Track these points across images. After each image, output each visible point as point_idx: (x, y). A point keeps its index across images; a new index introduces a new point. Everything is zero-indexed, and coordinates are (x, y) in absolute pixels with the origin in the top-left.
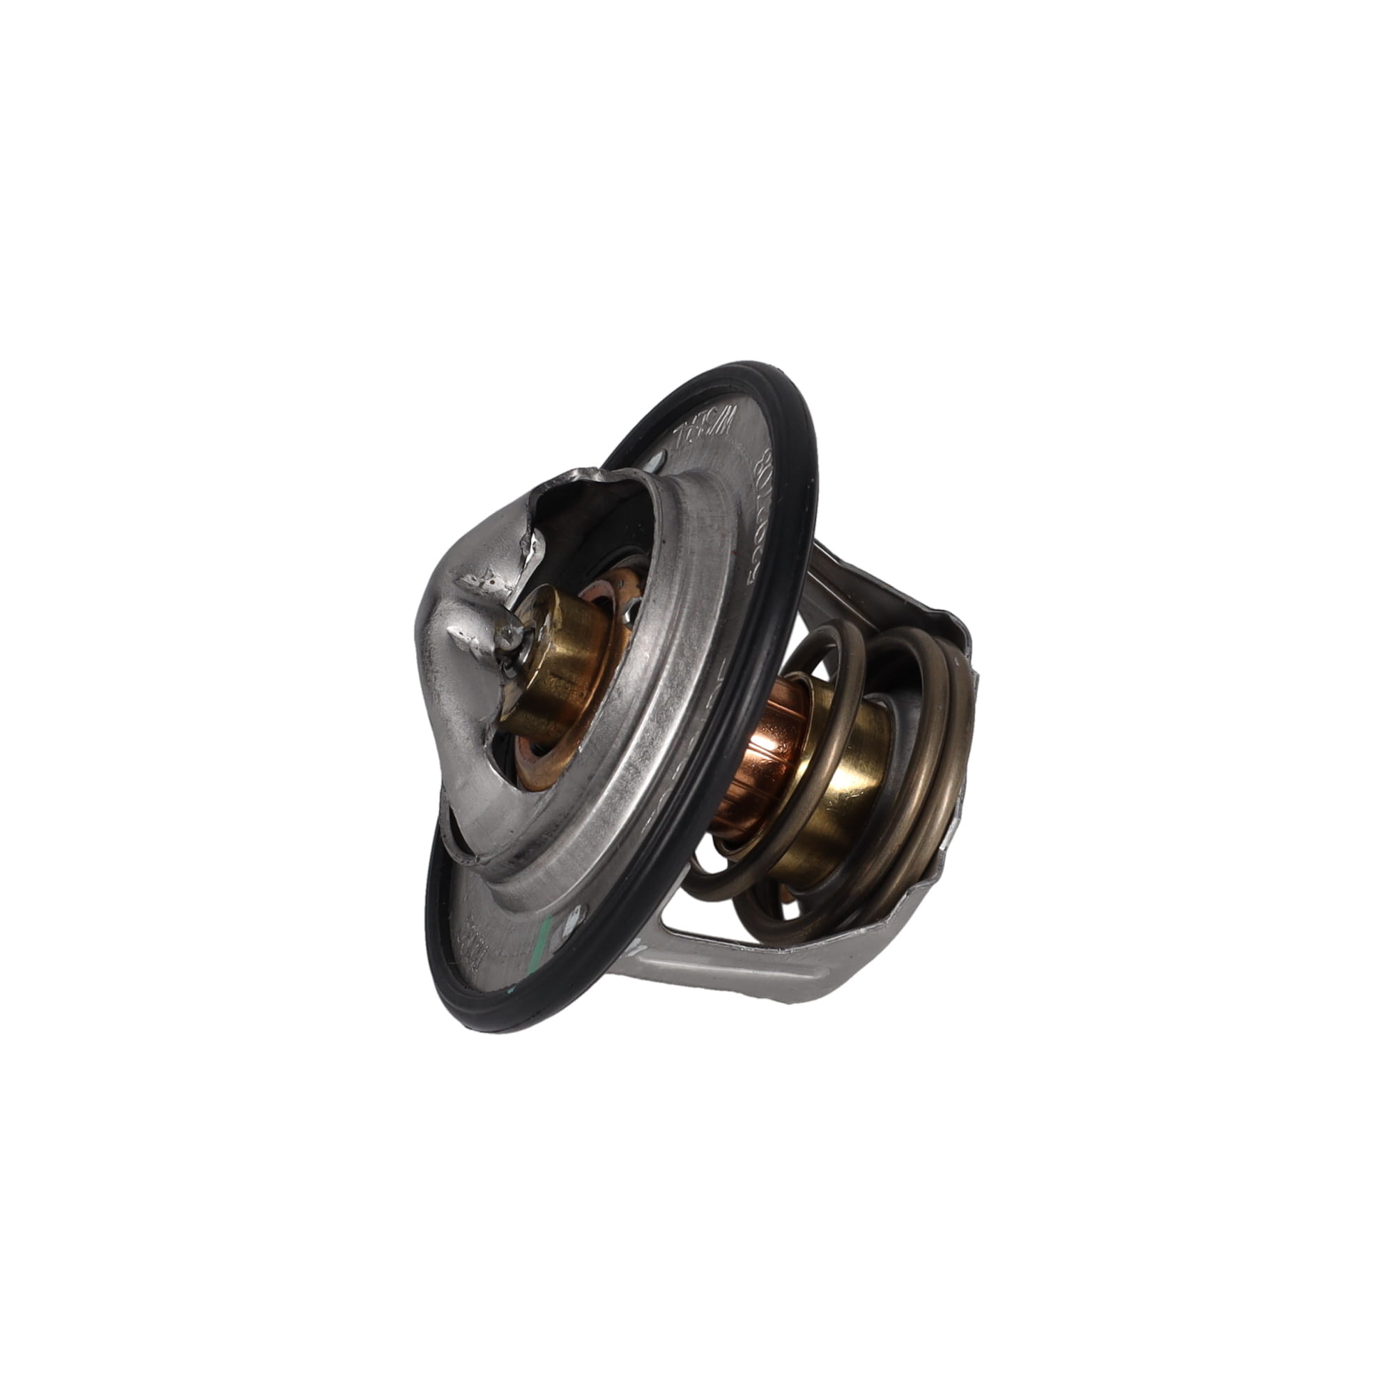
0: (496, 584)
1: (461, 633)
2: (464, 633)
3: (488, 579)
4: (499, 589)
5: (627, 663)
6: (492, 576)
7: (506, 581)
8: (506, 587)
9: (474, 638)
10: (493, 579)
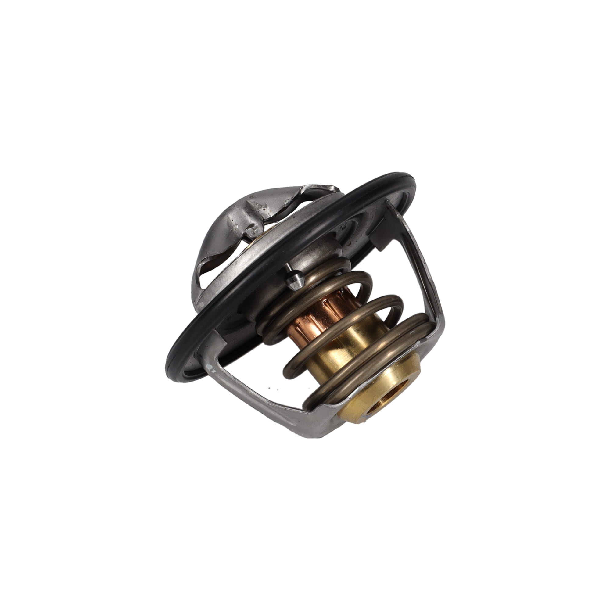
0: (265, 211)
1: (233, 220)
2: (234, 221)
3: (263, 207)
4: (266, 213)
5: (244, 253)
6: (266, 207)
7: (270, 212)
8: (269, 214)
9: (237, 225)
10: (266, 208)
